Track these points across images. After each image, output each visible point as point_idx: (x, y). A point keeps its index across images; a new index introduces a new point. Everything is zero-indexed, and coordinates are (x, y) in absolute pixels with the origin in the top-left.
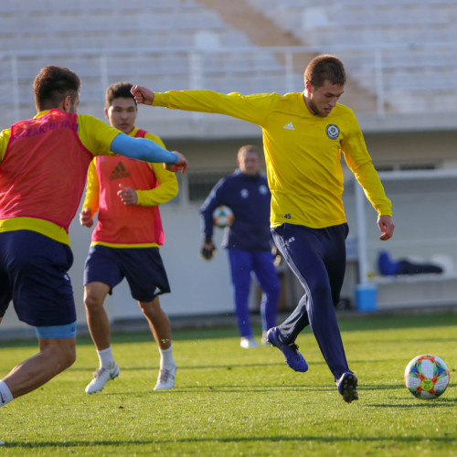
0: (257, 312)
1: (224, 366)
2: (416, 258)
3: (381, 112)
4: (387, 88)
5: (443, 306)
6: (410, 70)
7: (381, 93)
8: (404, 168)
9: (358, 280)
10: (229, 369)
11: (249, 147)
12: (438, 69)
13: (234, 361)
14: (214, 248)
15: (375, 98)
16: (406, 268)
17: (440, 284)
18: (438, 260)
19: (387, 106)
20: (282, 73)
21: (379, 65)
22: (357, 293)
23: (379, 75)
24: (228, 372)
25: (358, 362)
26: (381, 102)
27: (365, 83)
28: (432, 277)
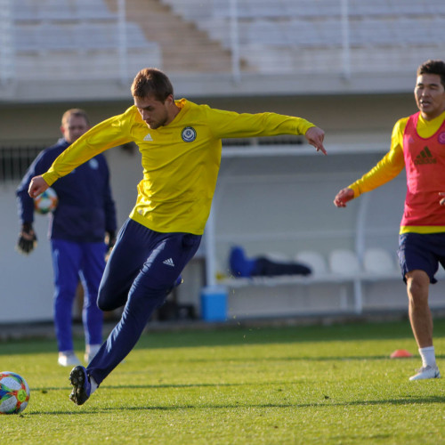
0: (79, 321)
1: (38, 389)
2: (277, 256)
3: (236, 71)
4: (244, 41)
5: (311, 316)
6: (273, 19)
7: (236, 48)
8: (263, 143)
9: (204, 283)
10: (44, 392)
11: (76, 111)
12: (309, 18)
13: (50, 383)
14: (35, 238)
15: (229, 53)
16: (265, 267)
17: (306, 288)
18: (304, 258)
19: (243, 64)
20: (114, 21)
21: (234, 13)
22: (203, 298)
23: (234, 25)
24: (43, 396)
25: (205, 385)
26: (236, 59)
27: (216, 35)
28: (297, 279)
